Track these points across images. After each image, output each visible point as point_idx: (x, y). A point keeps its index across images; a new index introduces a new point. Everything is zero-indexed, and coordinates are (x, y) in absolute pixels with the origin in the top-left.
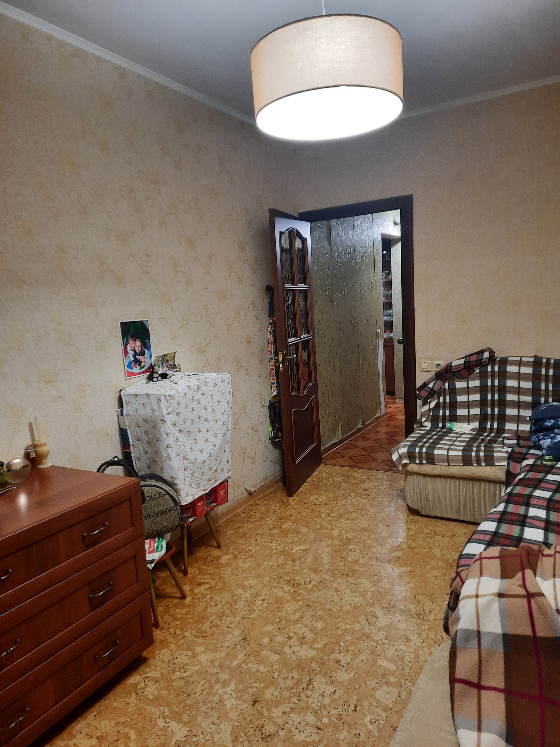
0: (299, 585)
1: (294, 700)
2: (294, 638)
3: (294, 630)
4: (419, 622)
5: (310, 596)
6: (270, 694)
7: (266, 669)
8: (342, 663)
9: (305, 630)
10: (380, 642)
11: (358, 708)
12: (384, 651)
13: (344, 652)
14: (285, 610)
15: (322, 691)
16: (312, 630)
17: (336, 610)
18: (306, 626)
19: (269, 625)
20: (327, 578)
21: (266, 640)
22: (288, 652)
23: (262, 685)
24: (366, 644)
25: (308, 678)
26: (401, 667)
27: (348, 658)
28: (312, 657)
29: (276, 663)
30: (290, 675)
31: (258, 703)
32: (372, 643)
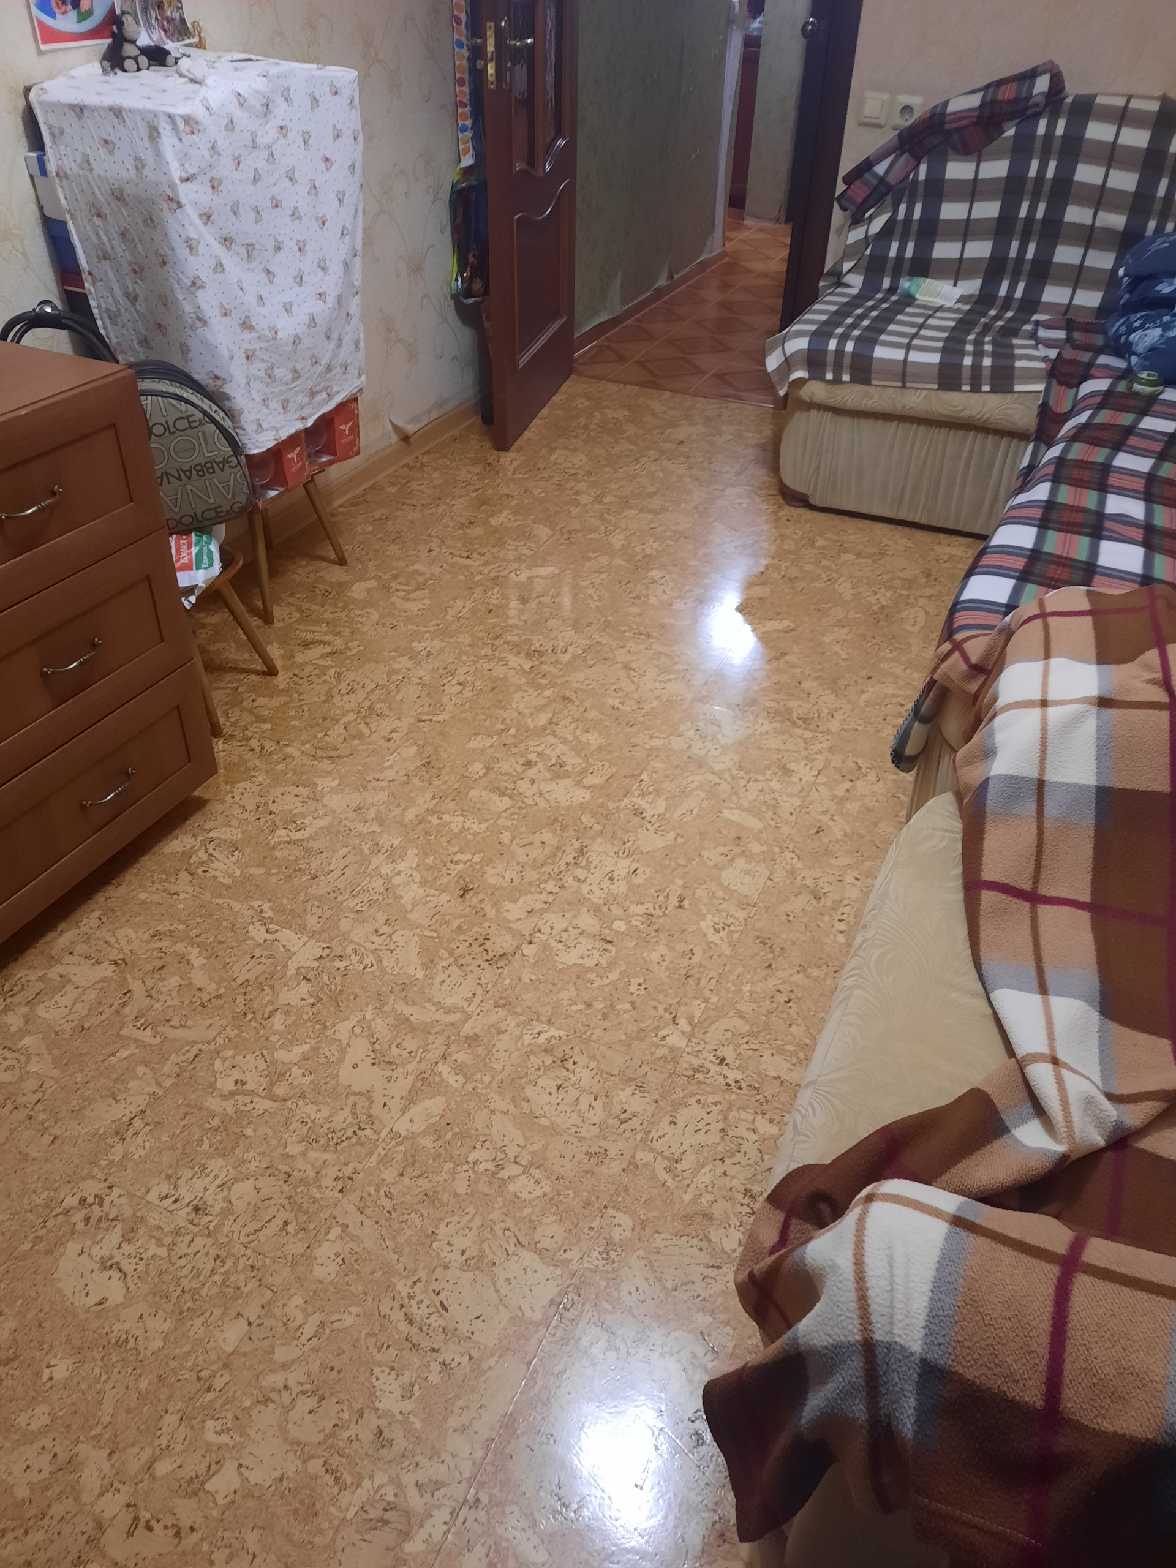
0: (541, 654)
1: (551, 886)
2: (540, 766)
3: (539, 749)
4: (808, 734)
5: (567, 678)
6: (496, 875)
7: (484, 826)
8: (647, 815)
9: (561, 748)
10: (727, 776)
11: (686, 903)
12: (736, 793)
13: (650, 793)
14: (514, 705)
15: (608, 870)
16: (578, 748)
17: (629, 709)
18: (565, 741)
19: (479, 738)
20: (604, 641)
21: (478, 768)
22: (529, 793)
23: (477, 859)
24: (697, 778)
25: (577, 845)
26: (773, 823)
27: (660, 806)
28: (581, 804)
29: (504, 815)
30: (537, 838)
31: (471, 893)
32: (709, 776)
